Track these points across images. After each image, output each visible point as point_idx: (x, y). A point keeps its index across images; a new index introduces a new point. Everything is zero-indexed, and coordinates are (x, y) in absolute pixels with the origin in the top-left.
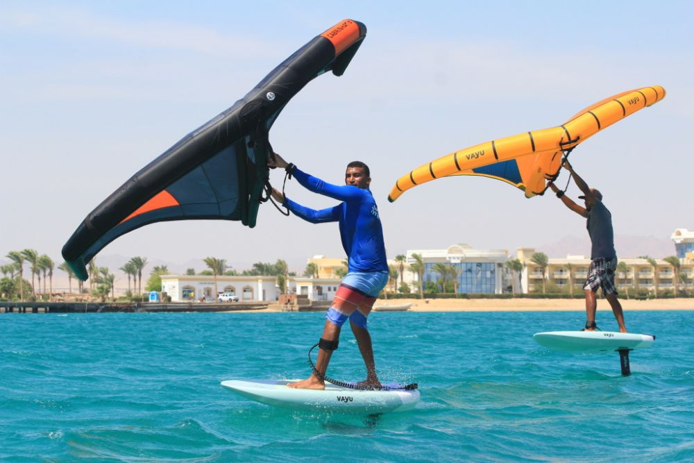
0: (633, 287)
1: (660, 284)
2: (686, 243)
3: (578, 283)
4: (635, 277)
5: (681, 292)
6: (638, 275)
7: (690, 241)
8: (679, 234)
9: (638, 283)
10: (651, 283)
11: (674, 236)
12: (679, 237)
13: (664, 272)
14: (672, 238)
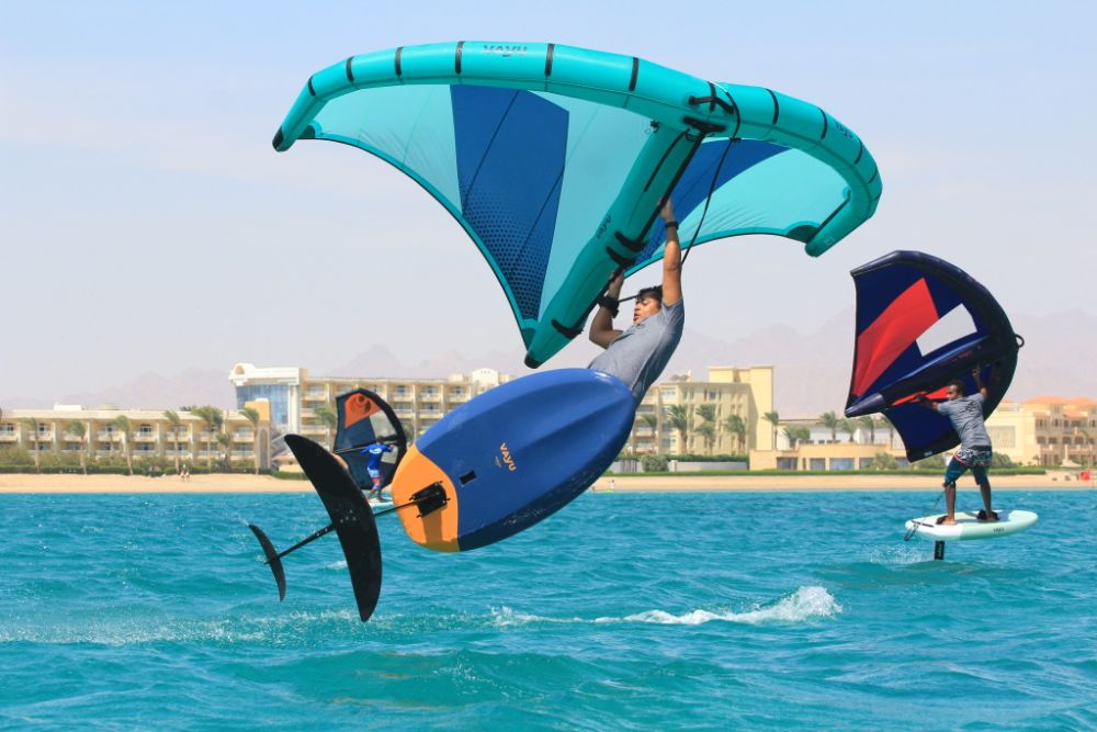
0: (158, 455)
1: (201, 452)
2: (251, 387)
3: (68, 448)
4: (161, 439)
5: (220, 463)
6: (166, 436)
7: (257, 383)
8: (241, 371)
9: (165, 449)
10: (186, 448)
11: (233, 375)
12: (241, 376)
13: (207, 433)
14: (230, 377)
